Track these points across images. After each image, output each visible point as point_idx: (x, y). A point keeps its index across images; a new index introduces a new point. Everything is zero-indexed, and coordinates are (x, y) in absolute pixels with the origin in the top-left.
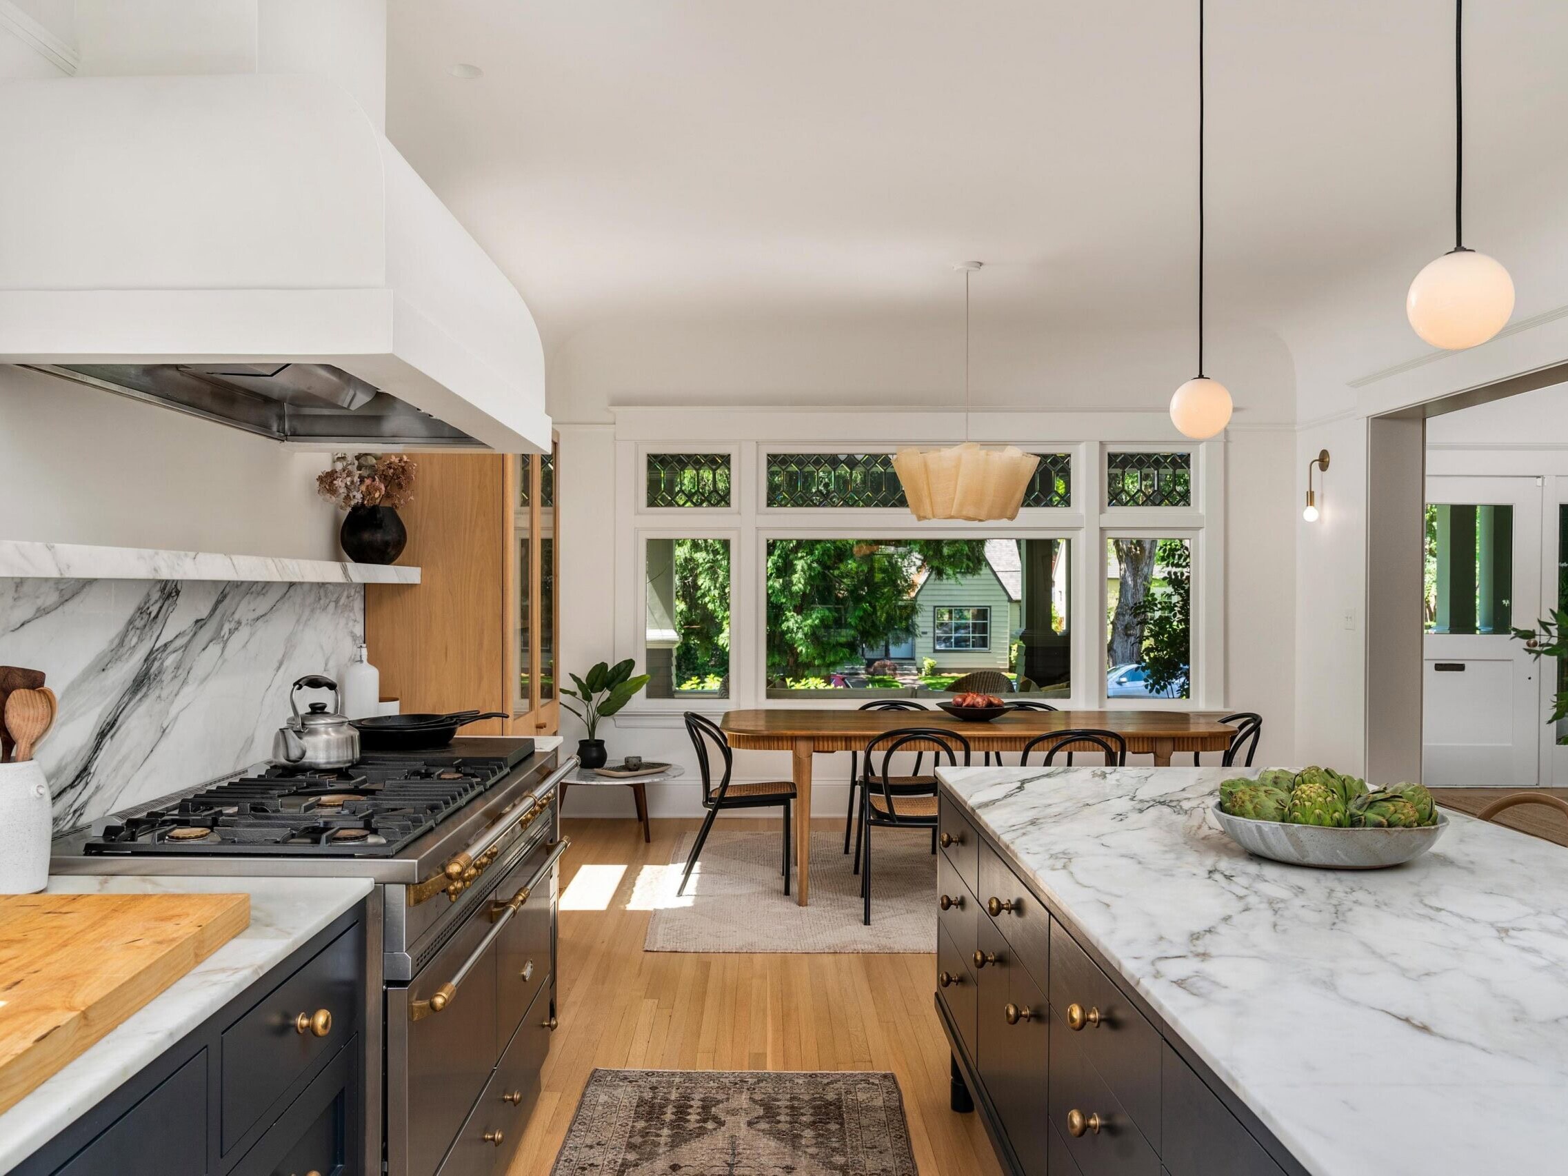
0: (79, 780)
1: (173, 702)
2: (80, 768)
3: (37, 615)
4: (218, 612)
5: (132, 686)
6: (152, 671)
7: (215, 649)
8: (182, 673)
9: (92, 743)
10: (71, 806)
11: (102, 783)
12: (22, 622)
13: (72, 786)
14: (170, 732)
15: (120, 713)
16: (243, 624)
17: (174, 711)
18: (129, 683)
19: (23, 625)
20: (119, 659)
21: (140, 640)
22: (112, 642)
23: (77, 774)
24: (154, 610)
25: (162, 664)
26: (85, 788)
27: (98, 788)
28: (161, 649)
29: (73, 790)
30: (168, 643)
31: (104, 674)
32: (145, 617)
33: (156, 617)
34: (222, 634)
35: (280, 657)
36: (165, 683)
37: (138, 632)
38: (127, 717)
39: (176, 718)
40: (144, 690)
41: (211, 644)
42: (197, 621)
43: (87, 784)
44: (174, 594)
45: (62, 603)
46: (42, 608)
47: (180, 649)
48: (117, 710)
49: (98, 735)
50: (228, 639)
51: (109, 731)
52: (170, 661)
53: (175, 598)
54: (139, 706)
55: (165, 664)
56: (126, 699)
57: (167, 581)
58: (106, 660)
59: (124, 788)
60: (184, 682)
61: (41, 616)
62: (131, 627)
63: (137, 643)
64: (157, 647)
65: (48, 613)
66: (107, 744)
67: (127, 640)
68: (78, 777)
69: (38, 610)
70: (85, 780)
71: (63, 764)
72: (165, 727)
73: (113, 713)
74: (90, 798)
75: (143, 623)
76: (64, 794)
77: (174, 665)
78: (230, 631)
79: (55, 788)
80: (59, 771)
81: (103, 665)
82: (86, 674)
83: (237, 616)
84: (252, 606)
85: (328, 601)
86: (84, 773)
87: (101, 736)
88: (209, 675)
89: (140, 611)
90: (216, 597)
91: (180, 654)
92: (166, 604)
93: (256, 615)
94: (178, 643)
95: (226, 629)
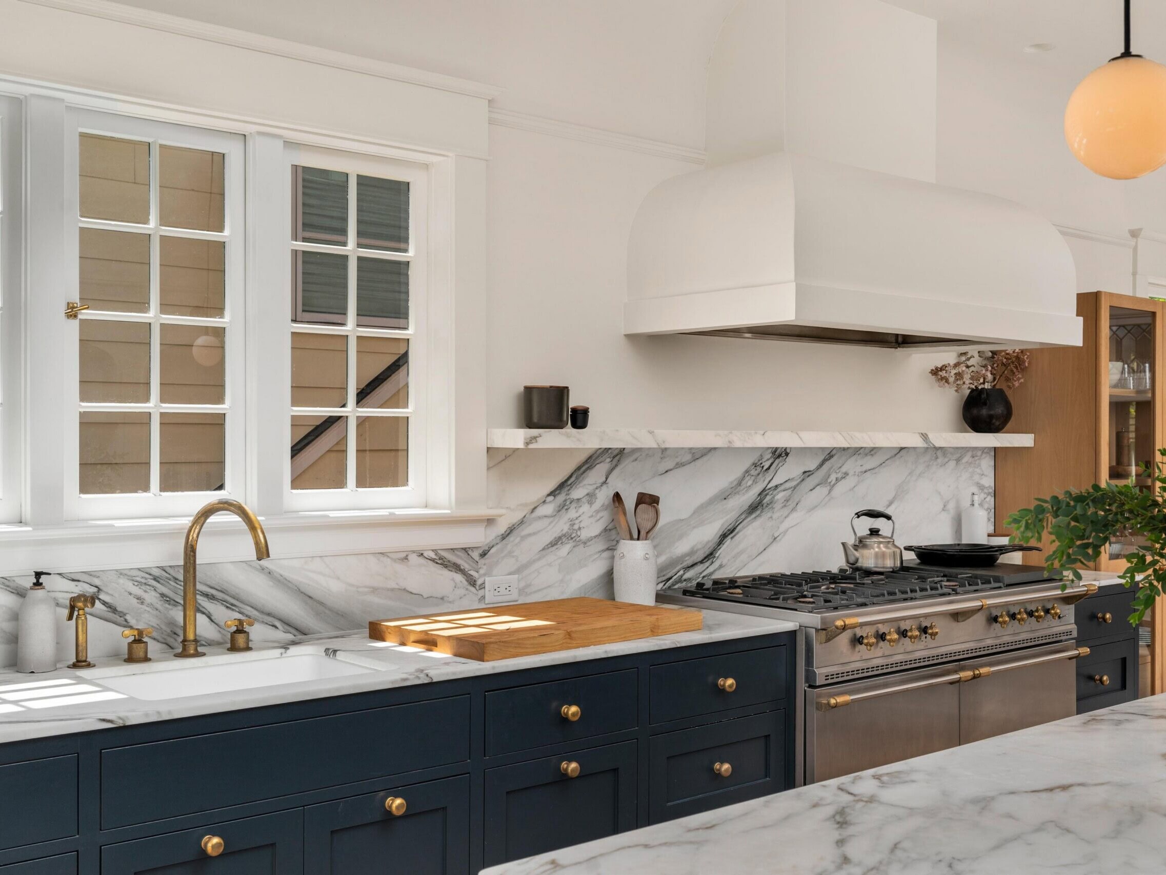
0: (707, 559)
1: (783, 521)
2: (707, 553)
3: (677, 466)
4: (824, 466)
5: (748, 509)
6: (765, 501)
7: (822, 491)
8: (791, 504)
9: (717, 540)
10: (701, 573)
11: (724, 564)
12: (666, 469)
13: (702, 562)
14: (780, 540)
15: (739, 524)
16: (850, 475)
17: (783, 527)
18: (746, 507)
19: (667, 472)
20: (738, 493)
21: (755, 482)
22: (732, 483)
23: (705, 555)
24: (767, 465)
25: (774, 497)
26: (711, 564)
27: (721, 566)
28: (773, 489)
29: (702, 565)
30: (778, 485)
31: (725, 501)
32: (759, 469)
33: (769, 468)
34: (829, 481)
35: (890, 497)
36: (776, 510)
37: (753, 478)
38: (744, 528)
39: (785, 532)
40: (758, 512)
41: (818, 487)
42: (805, 472)
43: (712, 562)
44: (783, 455)
45: (694, 460)
46: (680, 463)
47: (789, 489)
48: (736, 522)
49: (721, 536)
50: (834, 485)
51: (729, 534)
52: (780, 496)
53: (785, 458)
54: (752, 523)
55: (776, 498)
56: (743, 517)
57: (777, 449)
58: (727, 493)
59: (741, 569)
60: (794, 510)
61: (679, 467)
62: (748, 474)
63: (752, 484)
64: (769, 487)
65: (684, 465)
66: (728, 541)
67: (744, 482)
68: (705, 558)
69: (677, 464)
70: (711, 560)
71: (695, 549)
72: (776, 536)
73: (733, 524)
74: (715, 571)
75: (757, 472)
76: (696, 566)
77: (785, 499)
78: (837, 479)
79: (689, 562)
80: (692, 553)
81: (725, 496)
82: (711, 501)
83: (844, 469)
84: (860, 462)
85: (946, 460)
86: (710, 556)
87: (724, 537)
88: (816, 506)
89: (755, 465)
90: (822, 458)
91: (789, 492)
92: (777, 461)
93: (864, 469)
94: (788, 485)
95: (833, 477)
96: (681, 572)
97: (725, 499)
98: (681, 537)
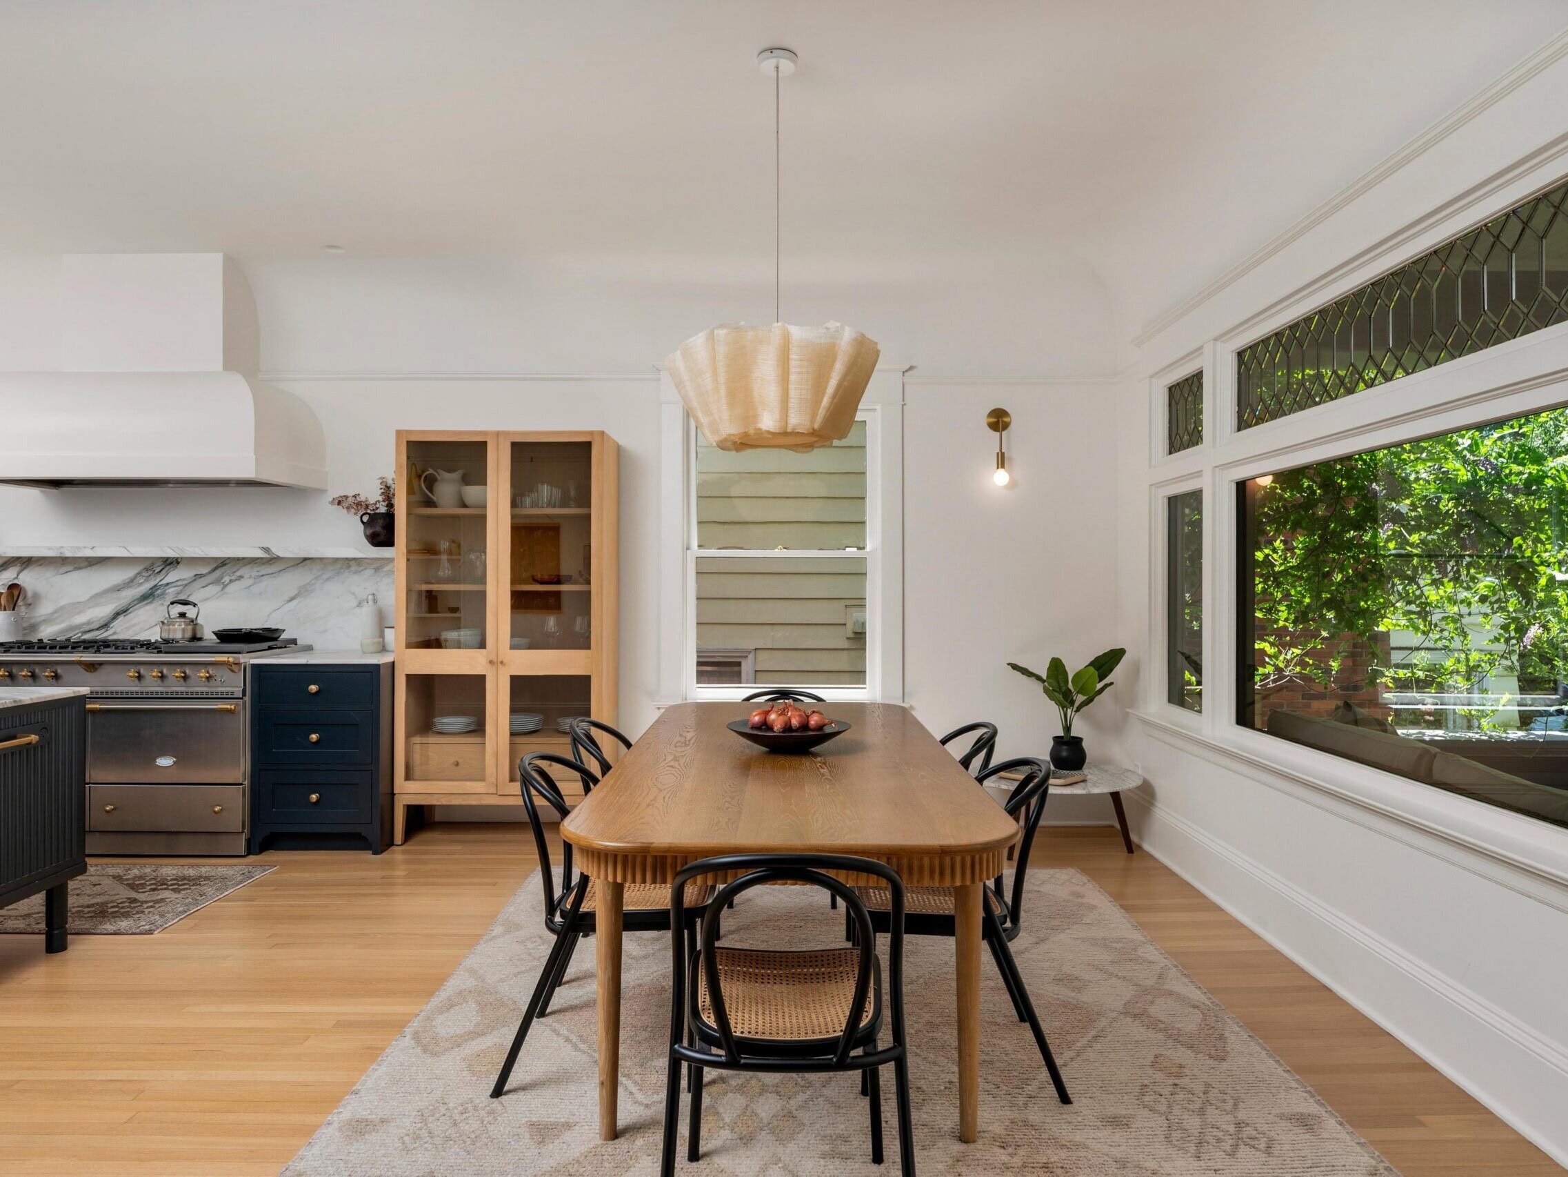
2: (102, 624)
3: (75, 569)
4: (216, 571)
5: (140, 598)
6: (156, 593)
7: (215, 589)
9: (111, 616)
12: (66, 571)
13: (97, 629)
15: (131, 607)
16: (245, 578)
18: (138, 596)
19: (68, 572)
20: (131, 587)
21: (147, 580)
22: (124, 580)
23: (100, 625)
24: (158, 570)
26: (106, 631)
27: (114, 633)
28: (164, 585)
30: (170, 583)
31: (118, 592)
32: (150, 572)
33: (160, 572)
34: (223, 581)
35: (292, 594)
36: (167, 599)
37: (144, 578)
38: (136, 610)
40: (149, 600)
41: (210, 585)
42: (196, 575)
44: (175, 563)
45: (90, 565)
46: (78, 567)
48: (129, 606)
49: (114, 614)
50: (228, 584)
51: (123, 613)
52: (171, 590)
53: (176, 565)
54: (145, 606)
55: (167, 591)
56: (135, 602)
57: (168, 558)
58: (120, 587)
61: (77, 569)
62: (139, 575)
63: (144, 582)
64: (160, 584)
65: (81, 568)
66: (121, 618)
67: (136, 580)
68: (101, 627)
70: (108, 628)
71: (92, 621)
73: (126, 607)
75: (148, 574)
78: (230, 580)
79: (87, 628)
80: (89, 623)
81: (118, 589)
82: (106, 592)
83: (238, 574)
84: (256, 569)
85: (361, 568)
86: (105, 626)
87: (117, 615)
88: (207, 599)
89: (147, 569)
90: (215, 565)
91: (181, 588)
92: (168, 567)
93: (261, 574)
94: (179, 583)
95: (227, 579)
96: (80, 634)
98: (79, 613)
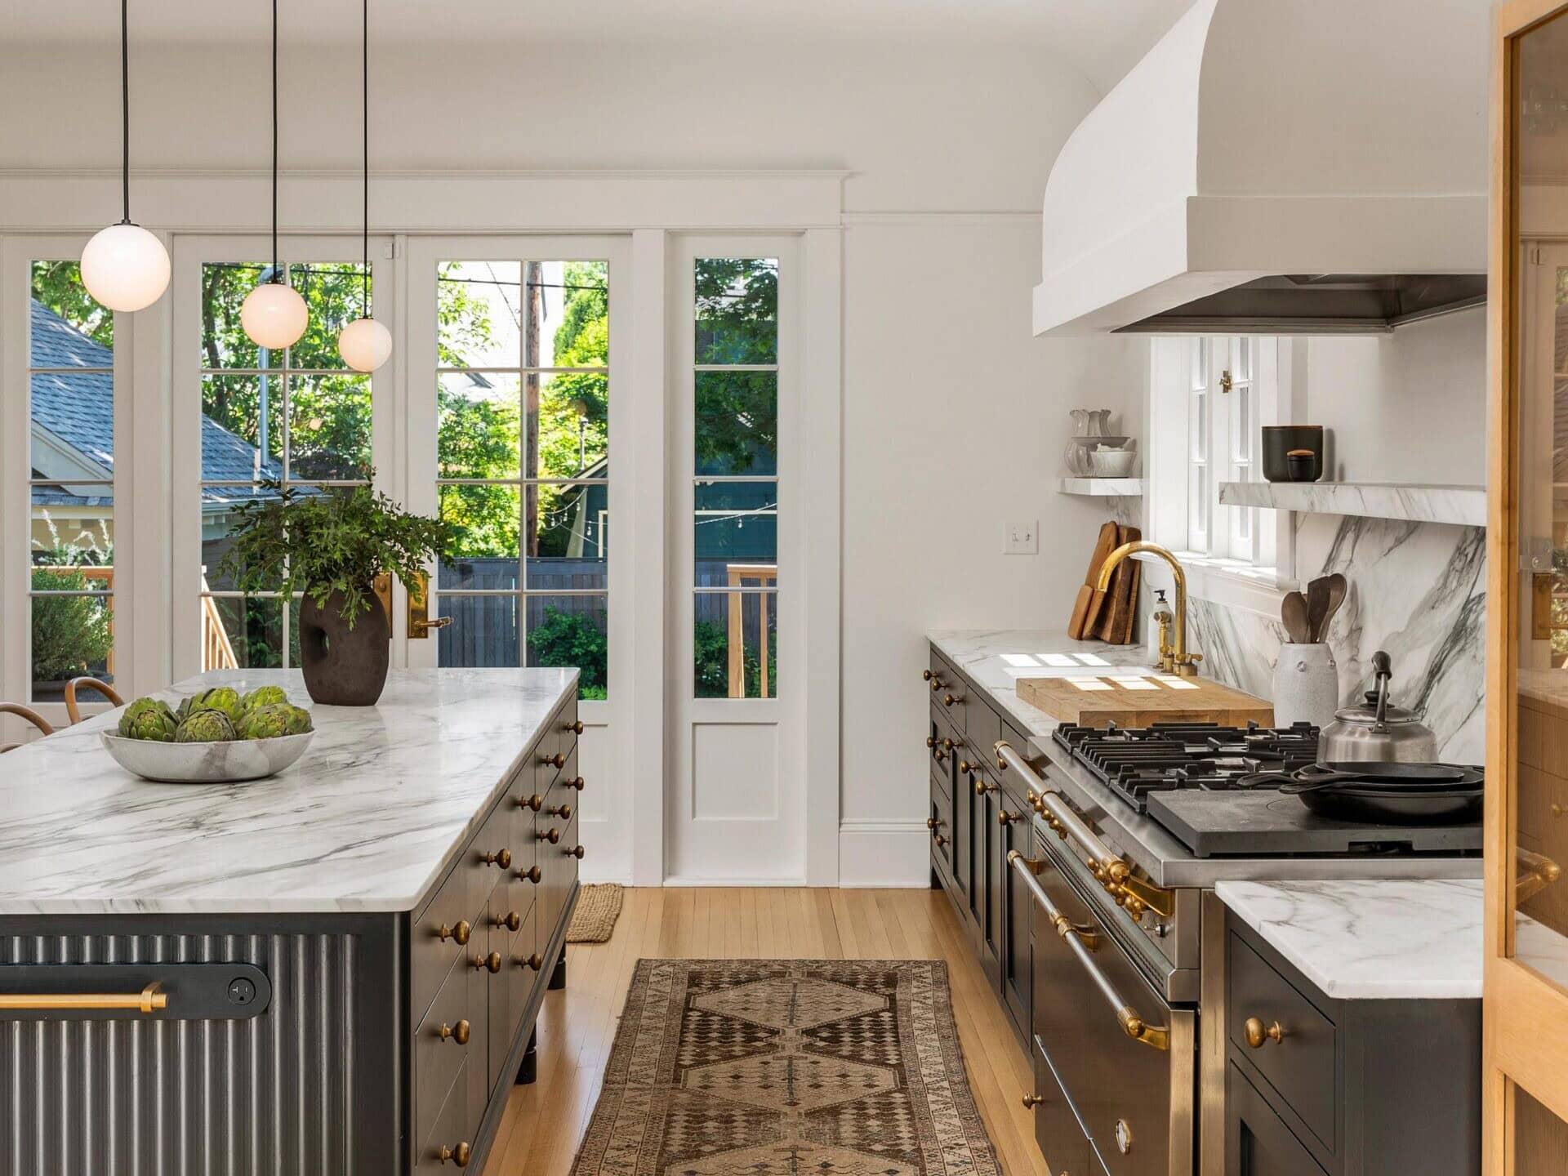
0: (1418, 709)
2: (1419, 698)
3: (1396, 543)
5: (1453, 633)
6: (1468, 623)
9: (1425, 679)
12: (1388, 548)
15: (1444, 658)
18: (1450, 629)
19: (1389, 551)
20: (1445, 600)
21: (1460, 584)
22: (1438, 580)
23: (1417, 701)
24: (1470, 553)
25: (1477, 617)
28: (1477, 600)
30: (1482, 594)
31: (1433, 612)
32: (1463, 562)
33: (1472, 560)
36: (1480, 642)
37: (1457, 575)
38: (1450, 666)
40: (1463, 643)
45: (1408, 535)
46: (1398, 538)
48: (1442, 654)
49: (1429, 672)
51: (1436, 673)
54: (1457, 659)
58: (1434, 599)
61: (1398, 545)
62: (1452, 567)
63: (1457, 587)
64: (1472, 596)
65: (1401, 543)
66: (1437, 685)
67: (1449, 581)
68: (1417, 706)
70: (1421, 711)
71: (1409, 687)
72: (1479, 695)
73: (1439, 656)
75: (1461, 564)
80: (1406, 692)
81: (1432, 602)
82: (1423, 608)
86: (1421, 704)
87: (1431, 676)
89: (1459, 551)
92: (1481, 547)
97: (1433, 608)
98: (1399, 661)
